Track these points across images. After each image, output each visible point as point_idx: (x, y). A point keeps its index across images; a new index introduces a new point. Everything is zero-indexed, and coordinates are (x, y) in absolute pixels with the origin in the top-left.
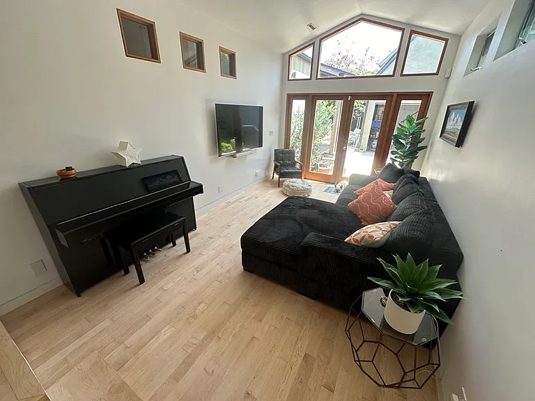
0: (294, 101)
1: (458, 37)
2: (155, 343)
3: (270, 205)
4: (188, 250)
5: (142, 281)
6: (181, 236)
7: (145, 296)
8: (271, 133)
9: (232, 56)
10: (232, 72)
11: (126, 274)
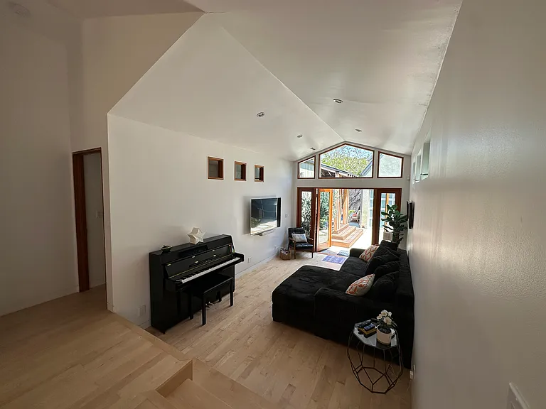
0: (303, 192)
1: (409, 156)
2: (224, 361)
3: (289, 273)
4: (232, 304)
5: (204, 323)
6: (227, 293)
7: (209, 334)
8: (286, 216)
9: (262, 169)
10: (261, 178)
11: (191, 319)
